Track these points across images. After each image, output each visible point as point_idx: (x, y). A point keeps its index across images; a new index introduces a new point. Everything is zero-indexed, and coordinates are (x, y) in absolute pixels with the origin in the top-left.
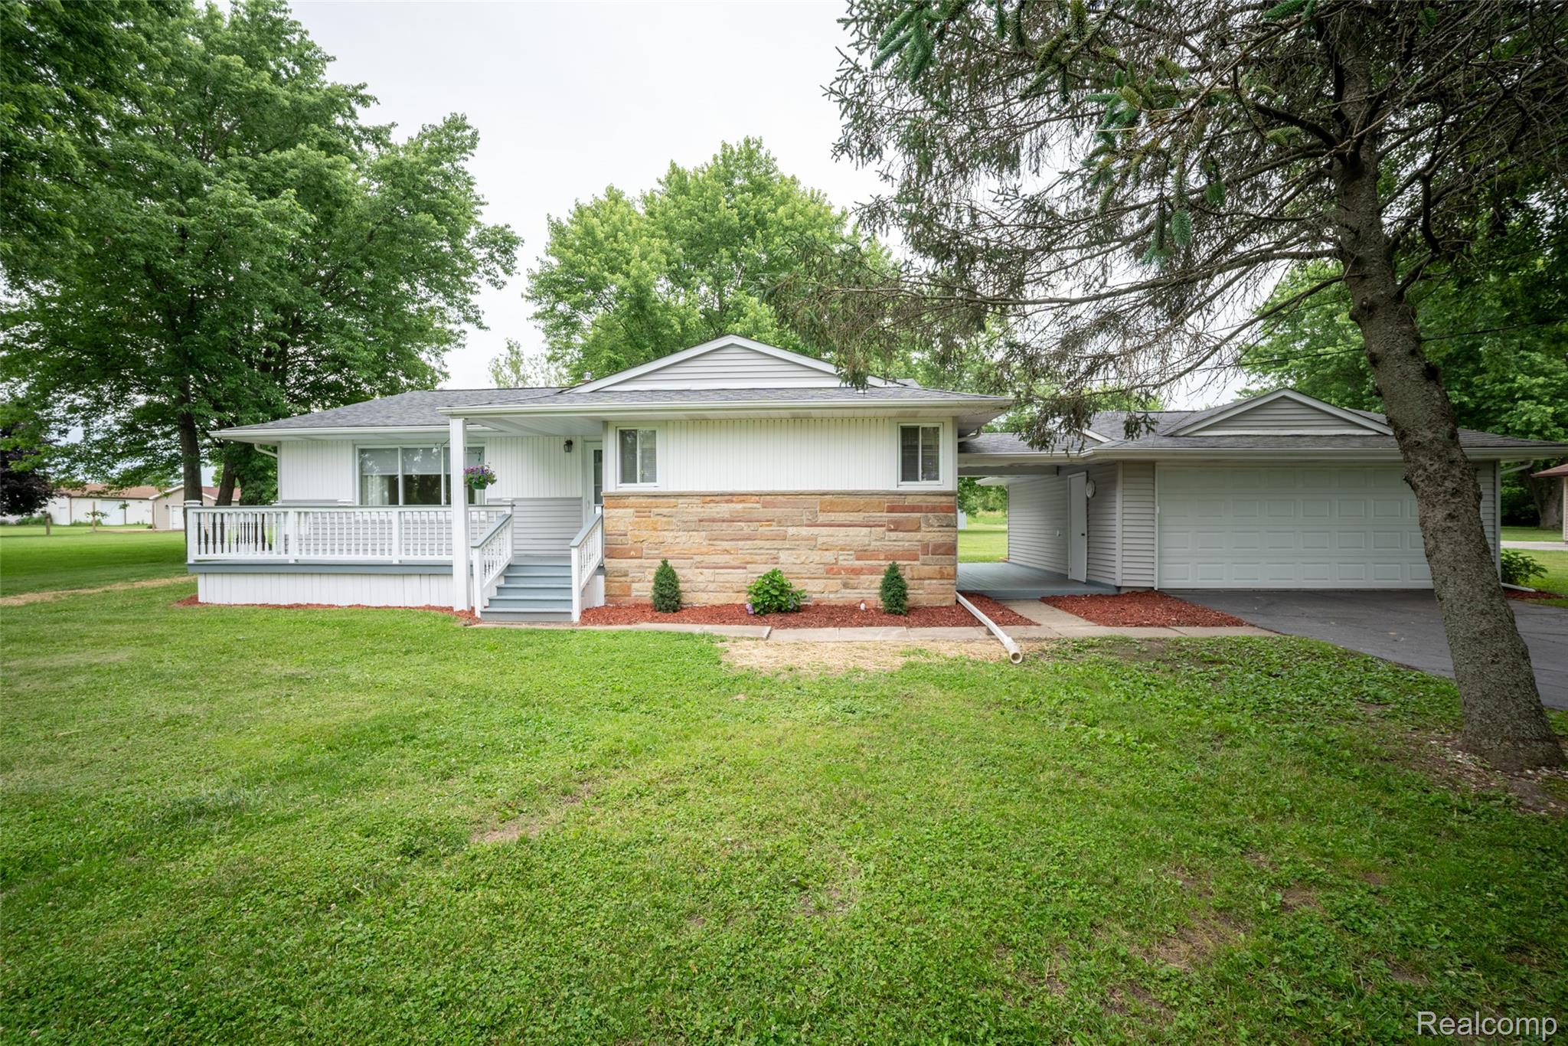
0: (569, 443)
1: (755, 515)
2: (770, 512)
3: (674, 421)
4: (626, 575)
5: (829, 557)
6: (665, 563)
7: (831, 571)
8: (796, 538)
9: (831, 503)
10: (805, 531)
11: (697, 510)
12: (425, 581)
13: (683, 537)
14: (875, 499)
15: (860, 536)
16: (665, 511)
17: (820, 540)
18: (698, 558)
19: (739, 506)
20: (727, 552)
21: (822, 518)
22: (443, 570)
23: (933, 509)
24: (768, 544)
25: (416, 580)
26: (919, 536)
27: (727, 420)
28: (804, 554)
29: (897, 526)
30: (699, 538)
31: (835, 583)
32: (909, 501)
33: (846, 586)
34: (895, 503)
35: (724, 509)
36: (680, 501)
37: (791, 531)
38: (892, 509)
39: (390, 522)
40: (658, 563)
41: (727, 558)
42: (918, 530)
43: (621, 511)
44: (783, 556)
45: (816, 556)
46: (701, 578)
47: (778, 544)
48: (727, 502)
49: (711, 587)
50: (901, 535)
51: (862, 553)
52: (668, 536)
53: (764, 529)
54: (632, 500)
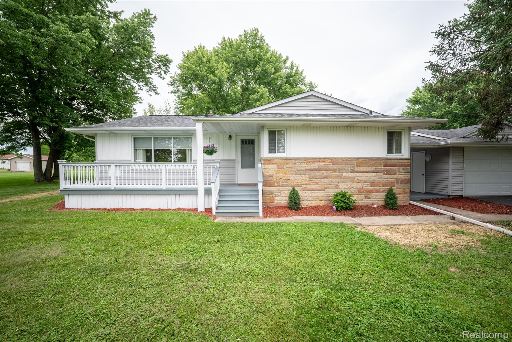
0: (230, 136)
1: (329, 168)
2: (336, 166)
3: (293, 126)
4: (272, 194)
5: (360, 185)
6: (294, 188)
7: (360, 191)
8: (346, 177)
9: (361, 163)
10: (350, 175)
11: (304, 165)
12: (177, 197)
13: (298, 177)
14: (379, 161)
15: (372, 176)
16: (290, 166)
17: (356, 178)
18: (304, 186)
19: (323, 164)
20: (317, 183)
21: (357, 169)
22: (194, 192)
23: (402, 165)
24: (334, 180)
25: (173, 197)
26: (396, 176)
27: (319, 127)
28: (349, 184)
29: (387, 173)
30: (305, 177)
31: (362, 196)
32: (392, 162)
33: (366, 197)
34: (387, 163)
35: (316, 165)
36: (297, 161)
37: (345, 174)
38: (385, 165)
39: (161, 170)
40: (291, 188)
41: (317, 186)
42: (395, 174)
43: (270, 166)
44: (341, 185)
45: (354, 185)
46: (305, 195)
47: (339, 180)
48: (317, 162)
49: (310, 198)
50: (389, 176)
51: (373, 184)
52: (291, 177)
53: (333, 174)
54: (275, 161)
